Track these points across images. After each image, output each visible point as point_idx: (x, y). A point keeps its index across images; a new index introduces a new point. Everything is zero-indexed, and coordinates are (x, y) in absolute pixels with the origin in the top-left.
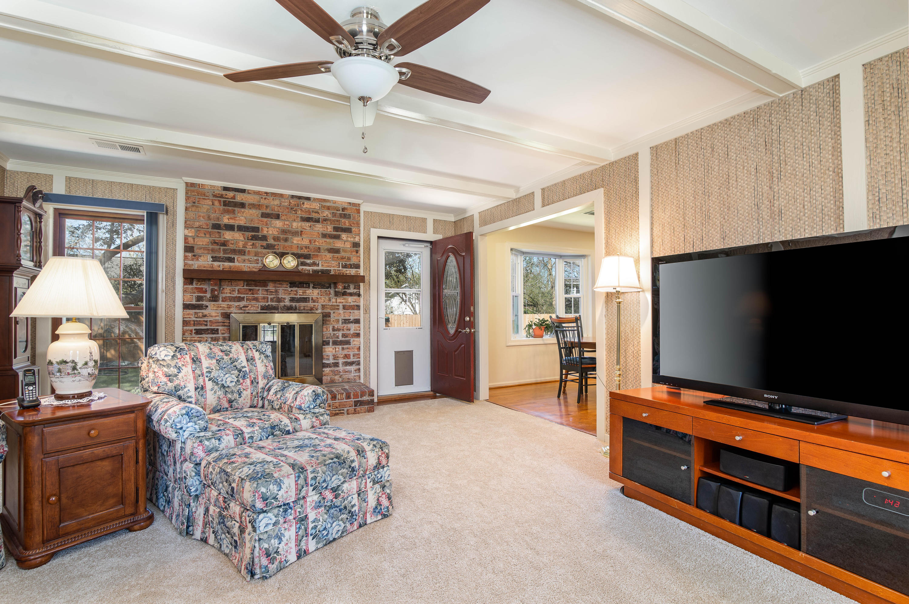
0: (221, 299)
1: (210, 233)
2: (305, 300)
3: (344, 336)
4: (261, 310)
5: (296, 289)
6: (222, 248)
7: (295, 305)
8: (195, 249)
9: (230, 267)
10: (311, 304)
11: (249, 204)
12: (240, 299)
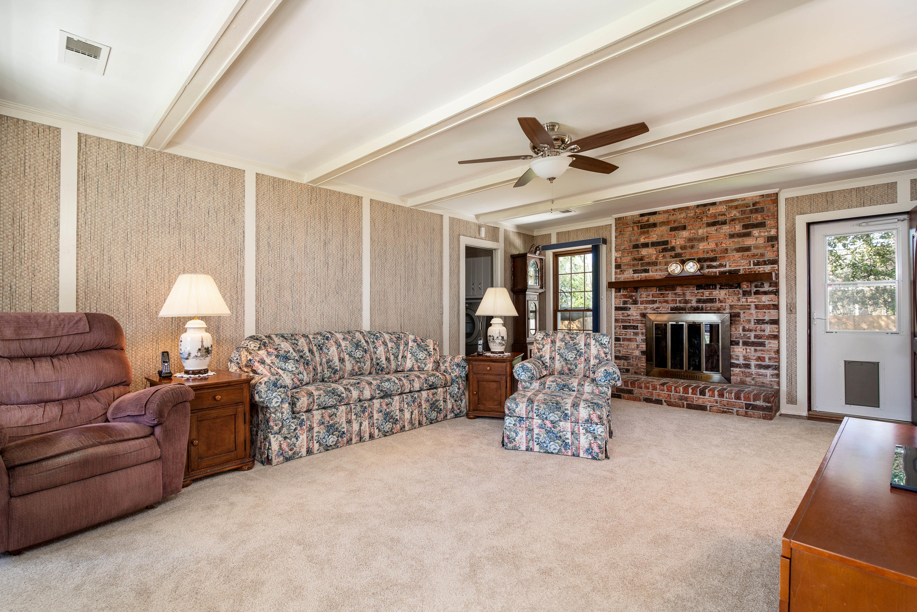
0: (639, 303)
1: (631, 252)
2: (712, 301)
3: (756, 336)
4: (671, 310)
5: (703, 290)
6: (640, 262)
7: (702, 306)
8: (622, 266)
9: (646, 277)
10: (718, 305)
11: (660, 223)
12: (654, 302)
